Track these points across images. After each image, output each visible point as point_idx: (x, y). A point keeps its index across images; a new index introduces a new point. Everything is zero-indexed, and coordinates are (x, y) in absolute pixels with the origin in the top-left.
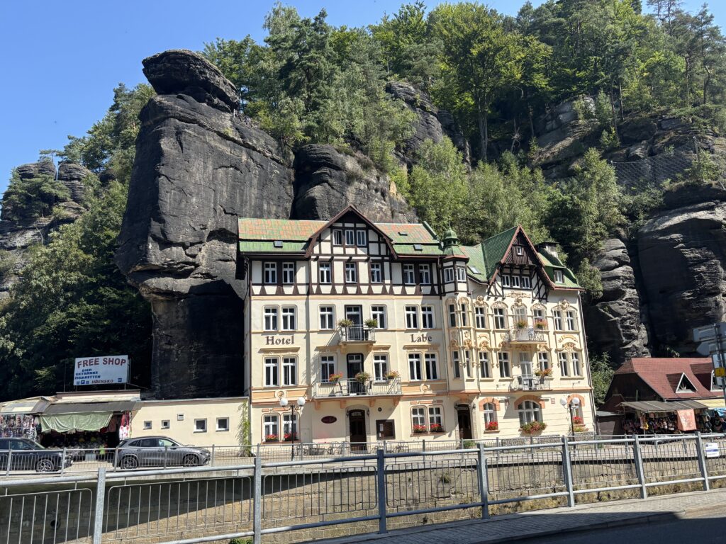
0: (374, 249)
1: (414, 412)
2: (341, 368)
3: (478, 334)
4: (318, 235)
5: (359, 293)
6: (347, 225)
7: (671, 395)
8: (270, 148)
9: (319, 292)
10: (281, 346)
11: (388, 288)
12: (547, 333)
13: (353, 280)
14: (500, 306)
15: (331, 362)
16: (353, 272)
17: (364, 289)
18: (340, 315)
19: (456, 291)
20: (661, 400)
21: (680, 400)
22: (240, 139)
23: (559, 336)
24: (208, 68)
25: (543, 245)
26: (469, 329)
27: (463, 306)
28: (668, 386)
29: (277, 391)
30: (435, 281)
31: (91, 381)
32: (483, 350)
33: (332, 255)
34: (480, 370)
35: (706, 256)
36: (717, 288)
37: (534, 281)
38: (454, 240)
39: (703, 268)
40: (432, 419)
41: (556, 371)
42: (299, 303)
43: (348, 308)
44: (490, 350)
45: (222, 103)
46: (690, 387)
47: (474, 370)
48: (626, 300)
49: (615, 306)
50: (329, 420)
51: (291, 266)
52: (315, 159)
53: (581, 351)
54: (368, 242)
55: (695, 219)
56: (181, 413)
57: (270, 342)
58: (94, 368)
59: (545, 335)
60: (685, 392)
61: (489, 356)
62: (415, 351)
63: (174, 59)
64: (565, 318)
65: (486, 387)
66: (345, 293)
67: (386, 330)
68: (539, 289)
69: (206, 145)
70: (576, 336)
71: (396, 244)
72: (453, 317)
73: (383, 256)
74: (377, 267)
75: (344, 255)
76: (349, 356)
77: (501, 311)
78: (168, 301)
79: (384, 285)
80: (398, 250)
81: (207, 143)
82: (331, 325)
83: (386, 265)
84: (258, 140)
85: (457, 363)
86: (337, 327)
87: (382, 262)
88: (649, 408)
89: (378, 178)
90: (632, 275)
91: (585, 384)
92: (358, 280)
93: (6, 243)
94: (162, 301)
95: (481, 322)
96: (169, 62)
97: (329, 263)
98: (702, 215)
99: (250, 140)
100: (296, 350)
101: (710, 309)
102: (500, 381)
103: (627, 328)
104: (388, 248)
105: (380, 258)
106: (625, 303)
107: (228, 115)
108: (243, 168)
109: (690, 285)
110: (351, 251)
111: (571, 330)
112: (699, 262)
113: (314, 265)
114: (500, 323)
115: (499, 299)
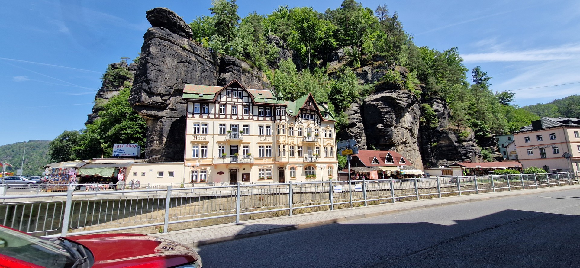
0: (246, 99)
1: (260, 170)
2: (228, 151)
3: (290, 138)
4: (219, 92)
5: (238, 119)
6: (233, 89)
7: (370, 165)
8: (207, 55)
9: (219, 118)
10: (200, 140)
11: (251, 117)
12: (320, 138)
13: (235, 113)
14: (301, 127)
15: (223, 148)
16: (235, 109)
17: (240, 117)
18: (228, 128)
19: (281, 119)
20: (365, 167)
21: (373, 167)
22: (192, 50)
23: (325, 140)
24: (176, 17)
25: (322, 103)
26: (286, 136)
27: (283, 126)
28: (369, 161)
29: (197, 160)
30: (273, 115)
31: (120, 155)
32: (292, 145)
33: (226, 101)
34: (289, 153)
35: (389, 111)
36: (392, 124)
37: (316, 117)
38: (282, 98)
39: (387, 116)
40: (267, 174)
41: (322, 154)
42: (210, 122)
43: (232, 125)
44: (295, 145)
45: (184, 34)
46: (377, 162)
47: (286, 153)
48: (357, 127)
49: (353, 129)
50: (221, 173)
51: (207, 106)
52: (227, 62)
53: (334, 146)
54: (243, 96)
55: (385, 97)
56: (151, 169)
57: (195, 139)
58: (122, 149)
59: (319, 139)
60: (375, 164)
61: (294, 147)
62: (262, 145)
63: (160, 11)
64: (328, 133)
65: (291, 160)
66: (231, 118)
67: (249, 135)
68: (318, 120)
69: (173, 52)
70: (332, 140)
71: (256, 98)
72: (279, 130)
73: (249, 103)
74: (247, 107)
75: (232, 102)
76: (232, 146)
77: (301, 129)
78: (153, 120)
79: (249, 115)
80: (256, 100)
81: (174, 50)
82: (224, 132)
83: (251, 107)
84: (201, 51)
85: (279, 150)
86: (226, 133)
87: (249, 105)
88: (359, 170)
89: (257, 72)
90: (360, 118)
91: (335, 160)
92: (237, 113)
93: (103, 96)
94: (150, 119)
95: (292, 133)
96: (157, 13)
97: (224, 105)
98: (389, 95)
99: (197, 51)
100: (208, 142)
101: (389, 132)
102: (298, 158)
103: (357, 138)
104: (252, 99)
105: (248, 104)
106: (357, 128)
107: (186, 40)
108: (192, 63)
109: (382, 122)
110: (235, 100)
111: (330, 138)
112: (386, 113)
113: (217, 105)
114: (300, 134)
115: (300, 124)
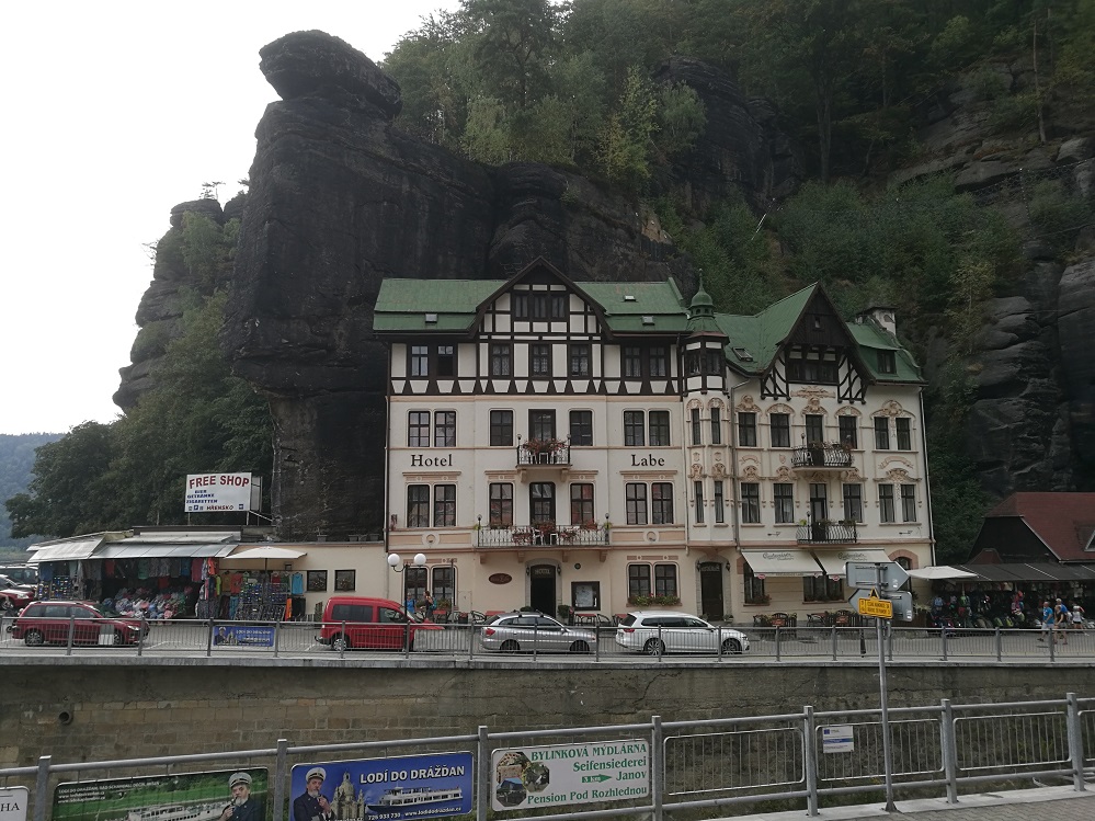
0: (577, 323)
1: (631, 570)
2: (520, 504)
3: (741, 455)
4: (490, 304)
5: (551, 391)
6: (536, 288)
7: (1077, 555)
9: (490, 390)
10: (433, 469)
11: (597, 383)
12: (862, 452)
14: (782, 410)
17: (560, 386)
19: (704, 389)
20: (1057, 561)
22: (400, 160)
23: (881, 458)
27: (715, 412)
28: (1072, 539)
29: (426, 534)
30: (674, 374)
31: (205, 508)
32: (749, 479)
33: (512, 333)
34: (740, 511)
37: (843, 371)
38: (707, 308)
42: (462, 407)
43: (534, 415)
44: (762, 479)
45: (373, 107)
47: (728, 511)
48: (1027, 396)
49: (1005, 407)
50: (500, 579)
52: (517, 183)
53: (918, 481)
54: (568, 313)
57: (417, 463)
58: (209, 489)
59: (858, 457)
61: (759, 488)
62: (636, 480)
65: (750, 537)
66: (530, 391)
67: (592, 449)
68: (851, 384)
70: (911, 458)
71: (612, 315)
72: (698, 427)
73: (591, 335)
75: (531, 333)
76: (535, 487)
77: (783, 419)
78: (291, 400)
79: (591, 379)
80: (615, 325)
83: (596, 348)
84: (428, 158)
85: (700, 499)
87: (589, 343)
90: (1041, 356)
91: (922, 534)
92: (551, 371)
94: (283, 401)
95: (750, 435)
97: (507, 347)
99: (416, 160)
102: (776, 527)
104: (599, 322)
105: (587, 338)
106: (1024, 400)
107: (382, 124)
108: (403, 201)
110: (540, 327)
111: (903, 449)
113: (484, 348)
114: (781, 437)
115: (782, 400)
